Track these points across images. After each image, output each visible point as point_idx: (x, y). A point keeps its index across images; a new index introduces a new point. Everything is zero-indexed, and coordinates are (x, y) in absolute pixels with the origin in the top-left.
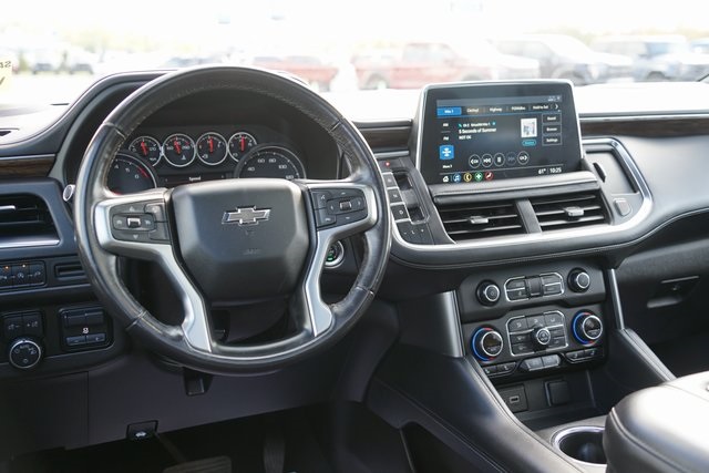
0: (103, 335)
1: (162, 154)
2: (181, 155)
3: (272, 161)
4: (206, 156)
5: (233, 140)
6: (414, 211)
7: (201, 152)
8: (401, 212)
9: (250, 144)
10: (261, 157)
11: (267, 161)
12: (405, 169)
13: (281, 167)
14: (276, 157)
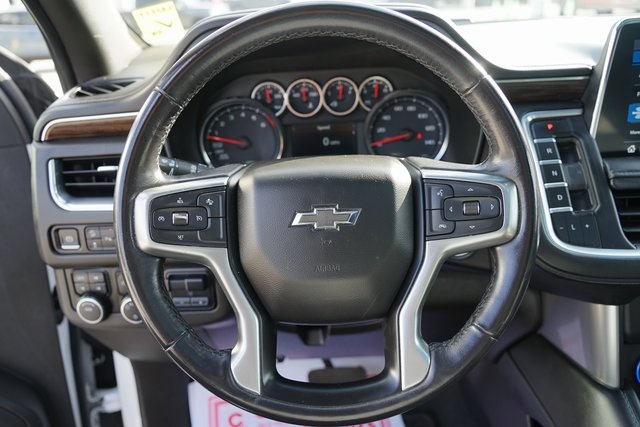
0: (206, 299)
1: (286, 102)
2: (307, 102)
3: (411, 108)
4: (335, 104)
5: (366, 86)
6: (578, 195)
7: (328, 100)
8: (560, 197)
9: (385, 90)
10: (398, 104)
11: (405, 109)
12: (573, 134)
13: (420, 116)
14: (416, 104)
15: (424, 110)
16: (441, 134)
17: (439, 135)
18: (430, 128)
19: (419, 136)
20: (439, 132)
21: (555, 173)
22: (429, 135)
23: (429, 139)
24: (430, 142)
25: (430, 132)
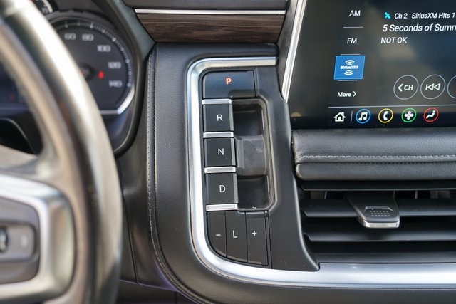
3: (86, 38)
8: (223, 188)
10: (71, 31)
11: (79, 37)
12: (258, 94)
13: (100, 48)
14: (94, 31)
15: (106, 40)
16: (130, 73)
17: (127, 76)
18: (115, 65)
19: (101, 75)
20: (127, 71)
21: (221, 152)
22: (115, 75)
23: (113, 79)
24: (116, 84)
25: (115, 70)
